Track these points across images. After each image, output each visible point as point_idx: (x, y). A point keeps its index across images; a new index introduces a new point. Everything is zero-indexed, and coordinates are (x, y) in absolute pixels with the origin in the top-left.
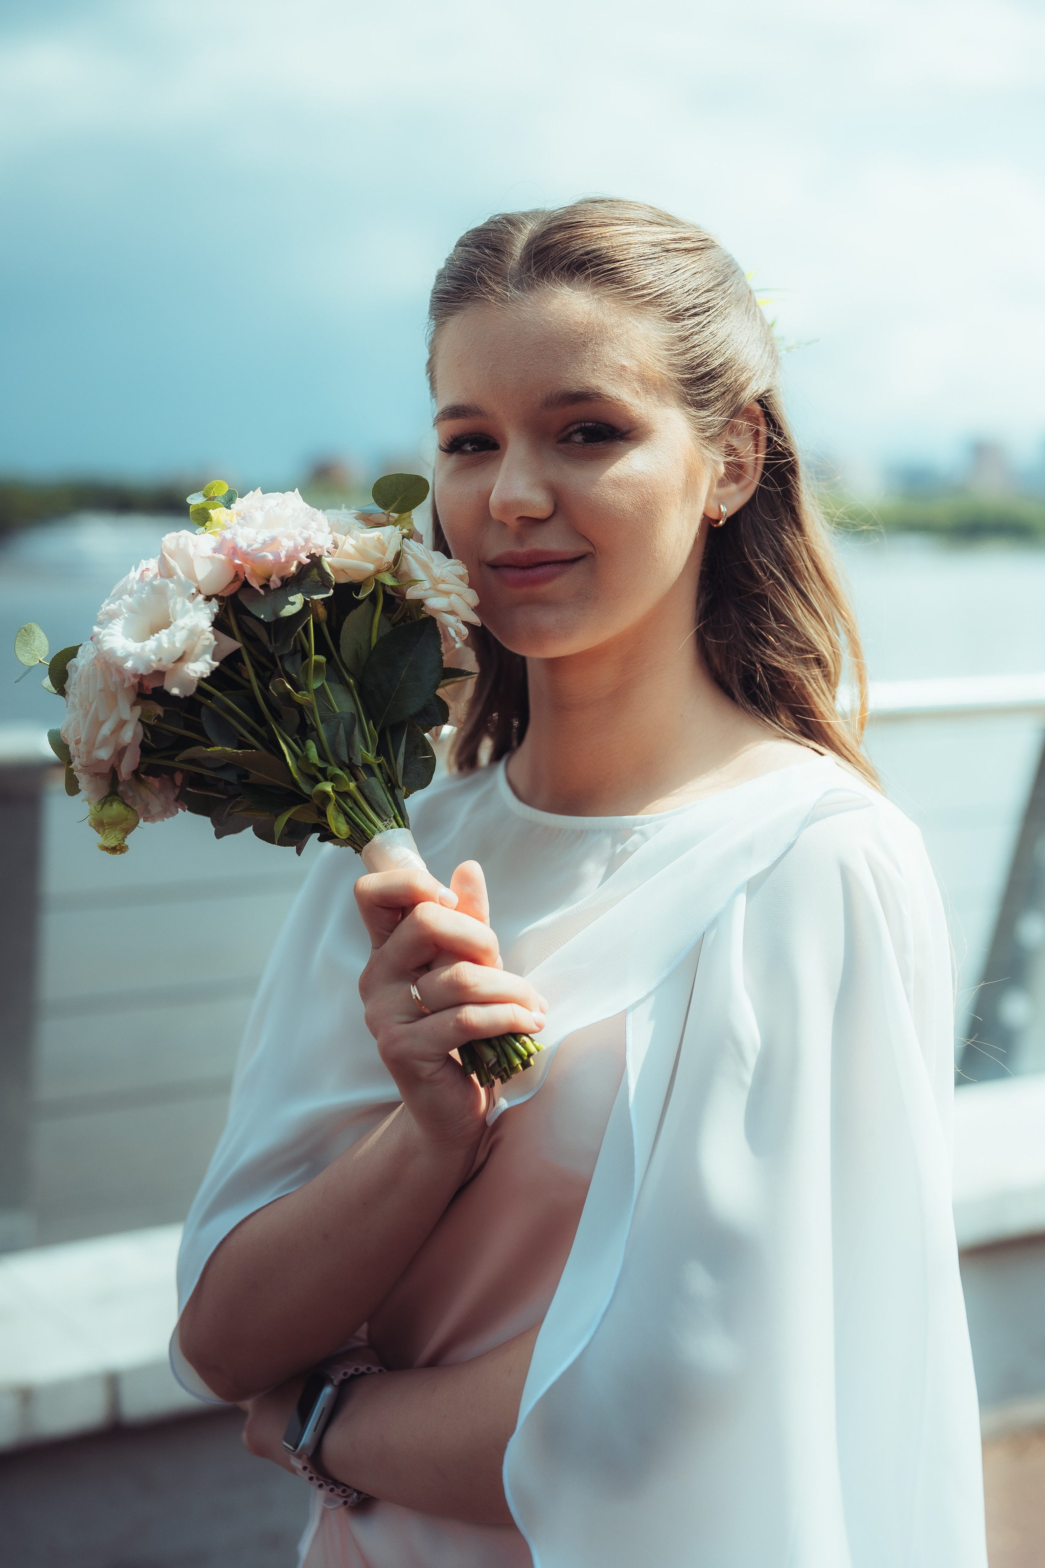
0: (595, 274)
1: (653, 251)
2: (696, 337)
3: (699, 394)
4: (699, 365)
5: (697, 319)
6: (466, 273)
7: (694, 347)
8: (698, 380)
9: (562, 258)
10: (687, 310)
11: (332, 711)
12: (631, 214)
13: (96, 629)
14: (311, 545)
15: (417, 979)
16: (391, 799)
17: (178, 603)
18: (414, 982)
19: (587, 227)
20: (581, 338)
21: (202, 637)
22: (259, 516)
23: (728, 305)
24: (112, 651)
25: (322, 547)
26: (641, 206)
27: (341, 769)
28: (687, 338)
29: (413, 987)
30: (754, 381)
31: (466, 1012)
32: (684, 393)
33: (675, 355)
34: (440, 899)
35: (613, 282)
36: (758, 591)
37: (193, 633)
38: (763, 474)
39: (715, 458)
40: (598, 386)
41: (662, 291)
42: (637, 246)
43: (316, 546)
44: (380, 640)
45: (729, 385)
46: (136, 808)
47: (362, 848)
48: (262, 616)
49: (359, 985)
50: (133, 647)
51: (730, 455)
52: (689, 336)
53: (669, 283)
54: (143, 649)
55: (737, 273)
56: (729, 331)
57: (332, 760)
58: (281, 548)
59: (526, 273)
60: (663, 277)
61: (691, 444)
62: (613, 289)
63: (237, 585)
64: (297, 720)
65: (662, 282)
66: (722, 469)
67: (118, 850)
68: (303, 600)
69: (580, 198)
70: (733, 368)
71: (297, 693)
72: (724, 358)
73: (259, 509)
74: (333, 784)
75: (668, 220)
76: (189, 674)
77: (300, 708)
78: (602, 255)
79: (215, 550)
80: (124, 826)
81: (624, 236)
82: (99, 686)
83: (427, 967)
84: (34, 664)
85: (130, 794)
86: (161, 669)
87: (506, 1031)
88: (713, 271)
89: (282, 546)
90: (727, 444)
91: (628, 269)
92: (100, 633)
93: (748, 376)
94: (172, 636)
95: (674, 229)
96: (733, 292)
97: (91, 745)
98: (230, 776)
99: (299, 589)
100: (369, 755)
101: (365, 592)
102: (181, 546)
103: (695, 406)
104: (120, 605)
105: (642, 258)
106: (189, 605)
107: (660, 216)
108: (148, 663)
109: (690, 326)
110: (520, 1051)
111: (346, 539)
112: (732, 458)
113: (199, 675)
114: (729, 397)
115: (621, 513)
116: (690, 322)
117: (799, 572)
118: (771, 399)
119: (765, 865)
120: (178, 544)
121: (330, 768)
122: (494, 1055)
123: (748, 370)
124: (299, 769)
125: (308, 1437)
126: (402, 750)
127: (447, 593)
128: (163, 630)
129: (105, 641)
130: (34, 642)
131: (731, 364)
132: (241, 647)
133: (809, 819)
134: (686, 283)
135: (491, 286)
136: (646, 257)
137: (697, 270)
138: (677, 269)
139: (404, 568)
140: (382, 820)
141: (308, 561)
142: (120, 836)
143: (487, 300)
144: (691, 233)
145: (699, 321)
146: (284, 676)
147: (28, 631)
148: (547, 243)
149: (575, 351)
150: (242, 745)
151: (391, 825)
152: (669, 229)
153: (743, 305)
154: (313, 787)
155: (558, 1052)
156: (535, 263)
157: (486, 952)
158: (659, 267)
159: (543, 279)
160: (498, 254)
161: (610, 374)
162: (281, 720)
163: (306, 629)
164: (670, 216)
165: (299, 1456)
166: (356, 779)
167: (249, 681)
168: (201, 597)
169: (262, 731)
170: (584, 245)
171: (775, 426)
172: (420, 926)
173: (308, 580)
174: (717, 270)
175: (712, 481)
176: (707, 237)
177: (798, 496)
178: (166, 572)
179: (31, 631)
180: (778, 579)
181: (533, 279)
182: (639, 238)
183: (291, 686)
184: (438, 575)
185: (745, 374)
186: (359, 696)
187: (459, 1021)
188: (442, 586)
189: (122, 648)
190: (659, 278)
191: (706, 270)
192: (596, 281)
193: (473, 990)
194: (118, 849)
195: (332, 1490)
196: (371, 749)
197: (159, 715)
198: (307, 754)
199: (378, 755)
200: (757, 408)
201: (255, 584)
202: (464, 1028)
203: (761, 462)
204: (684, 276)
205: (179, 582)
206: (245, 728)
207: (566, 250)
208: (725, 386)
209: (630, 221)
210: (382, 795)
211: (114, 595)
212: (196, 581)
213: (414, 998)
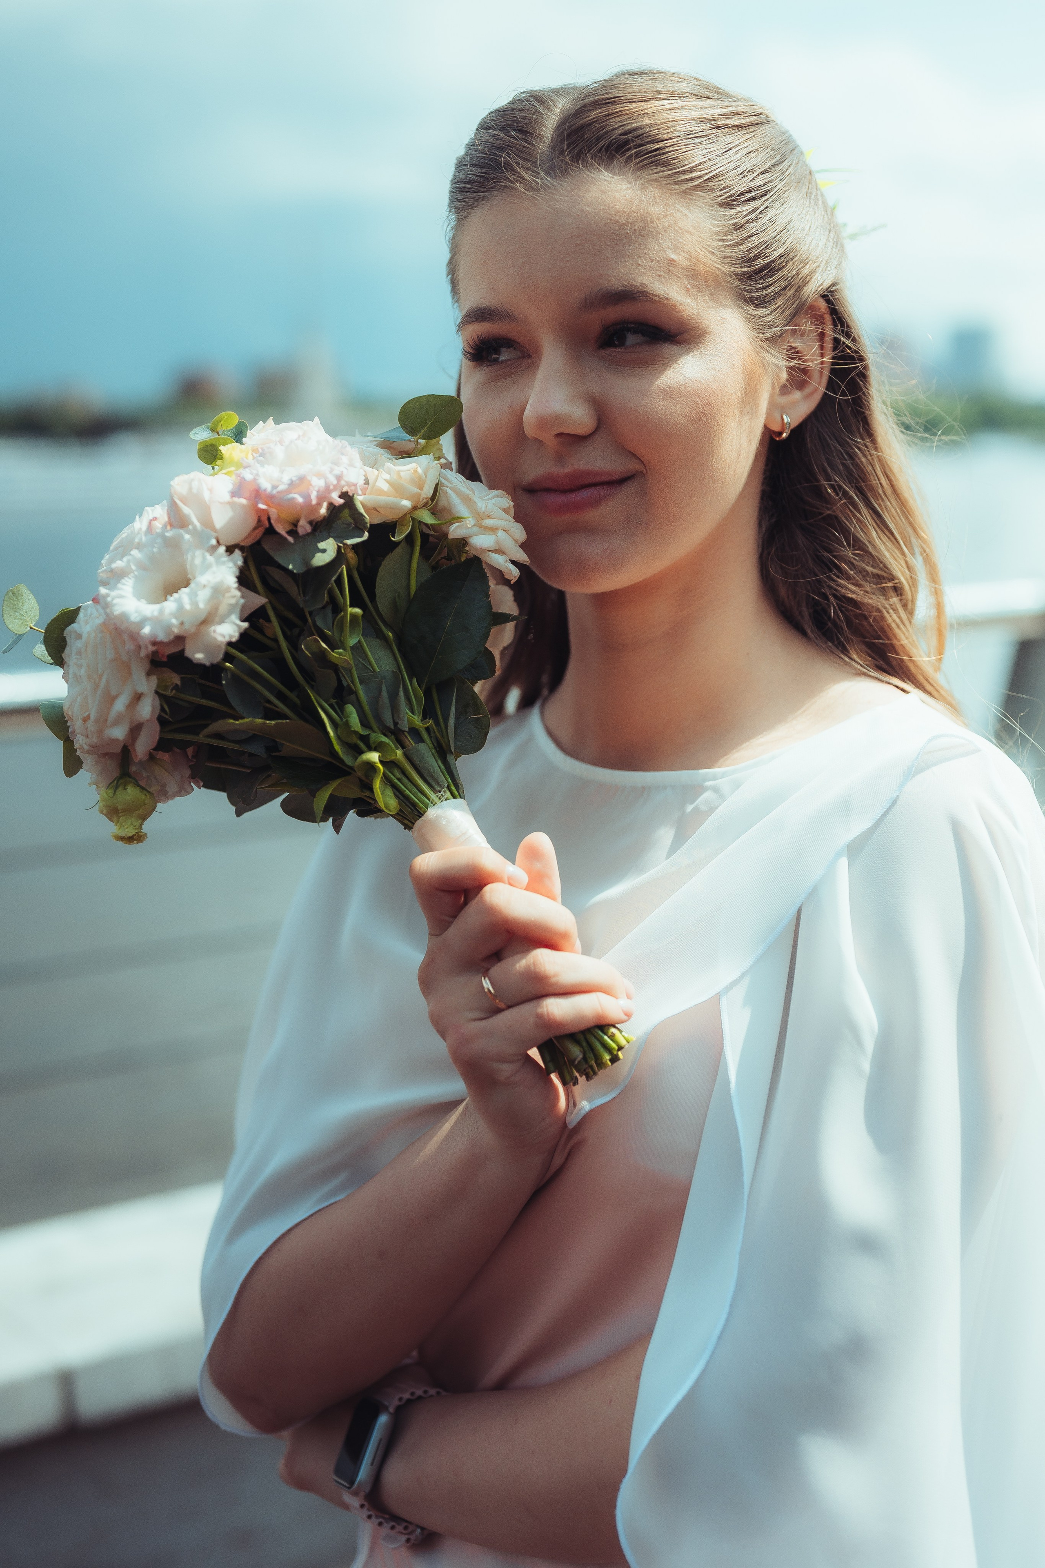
0: (637, 155)
1: (701, 129)
2: (752, 225)
3: (758, 290)
4: (756, 257)
5: (754, 204)
6: (489, 159)
7: (751, 236)
8: (756, 274)
9: (599, 139)
10: (742, 194)
11: (370, 670)
12: (675, 87)
13: (103, 591)
14: (343, 483)
15: (488, 970)
16: (442, 767)
17: (197, 558)
18: (486, 973)
19: (626, 103)
20: (623, 229)
21: (228, 595)
22: (279, 452)
23: (787, 188)
24: (124, 616)
25: (355, 485)
26: (686, 78)
27: (386, 736)
28: (742, 226)
29: (485, 979)
30: (818, 274)
31: (547, 1006)
32: (740, 289)
33: (729, 246)
34: (509, 878)
35: (658, 163)
36: (829, 512)
37: (218, 591)
38: (830, 379)
39: (776, 362)
40: (644, 284)
41: (714, 173)
42: (683, 122)
43: (349, 484)
44: (421, 587)
45: (791, 279)
46: (151, 790)
47: (414, 824)
48: (291, 567)
49: (419, 979)
50: (150, 610)
51: (793, 359)
52: (745, 223)
53: (721, 164)
54: (161, 612)
55: (795, 151)
56: (789, 218)
57: (374, 725)
58: (311, 488)
59: (558, 157)
60: (714, 158)
61: (750, 347)
62: (658, 172)
63: (260, 532)
64: (334, 683)
65: (713, 164)
66: (784, 376)
67: (135, 840)
68: (336, 546)
69: (615, 71)
70: (795, 259)
71: (333, 651)
72: (784, 249)
73: (278, 443)
74: (380, 754)
75: (717, 93)
76: (215, 639)
77: (335, 668)
78: (644, 134)
79: (233, 494)
80: (141, 811)
81: (669, 112)
82: (110, 655)
83: (497, 956)
84: (25, 631)
85: (145, 775)
86: (182, 633)
87: (593, 1024)
88: (769, 150)
89: (312, 485)
90: (790, 346)
91: (675, 149)
92: (108, 595)
93: (811, 268)
94: (193, 595)
95: (724, 103)
96: (792, 173)
97: (102, 722)
98: (258, 749)
99: (329, 533)
100: (416, 717)
101: (401, 533)
102: (195, 491)
103: (753, 304)
104: (129, 562)
105: (690, 136)
106: (210, 558)
107: (707, 88)
108: (168, 628)
109: (745, 213)
110: (609, 1045)
111: (379, 473)
112: (795, 361)
113: (227, 639)
114: (791, 292)
115: (674, 427)
116: (746, 208)
117: (872, 489)
118: (837, 294)
119: (866, 824)
120: (190, 489)
121: (373, 735)
122: (580, 1051)
123: (811, 262)
124: (338, 737)
125: (364, 1472)
126: (453, 710)
127: (493, 530)
128: (183, 590)
129: (115, 605)
130: (23, 606)
131: (791, 256)
132: (266, 603)
133: (914, 770)
134: (740, 163)
135: (519, 173)
136: (694, 136)
137: (752, 149)
138: (729, 148)
139: (443, 502)
140: (435, 791)
141: (342, 501)
142: (137, 823)
143: (518, 190)
144: (743, 107)
145: (755, 207)
146: (316, 634)
147: (16, 594)
148: (581, 122)
149: (617, 244)
150: (270, 714)
151: (446, 797)
152: (719, 102)
153: (804, 187)
154: (356, 758)
155: (647, 1041)
156: (568, 148)
157: (565, 936)
158: (711, 145)
159: (578, 164)
160: (526, 136)
161: (656, 270)
162: (313, 683)
163: (339, 581)
164: (719, 88)
165: (356, 1494)
166: (403, 747)
167: (276, 640)
168: (222, 549)
169: (292, 696)
170: (623, 123)
171: (842, 325)
172: (490, 911)
173: (339, 522)
174: (774, 148)
175: (773, 388)
176: (760, 111)
177: (869, 403)
178: (178, 520)
179: (19, 594)
180: (851, 498)
181: (567, 163)
182: (684, 114)
183: (327, 645)
184: (483, 509)
185: (807, 266)
186: (399, 650)
187: (540, 1017)
188: (488, 522)
189: (136, 612)
190: (710, 159)
191: (762, 149)
192: (638, 163)
193: (554, 980)
194: (136, 838)
195: (393, 1528)
196: (416, 711)
197: (177, 685)
198: (347, 722)
199: (424, 717)
200: (822, 304)
201: (281, 530)
202: (546, 1023)
203: (828, 367)
204: (737, 156)
205: (195, 533)
206: (272, 693)
207: (604, 129)
208: (786, 279)
209: (673, 95)
210: (433, 763)
211: (116, 549)
212: (215, 530)
213: (486, 990)
